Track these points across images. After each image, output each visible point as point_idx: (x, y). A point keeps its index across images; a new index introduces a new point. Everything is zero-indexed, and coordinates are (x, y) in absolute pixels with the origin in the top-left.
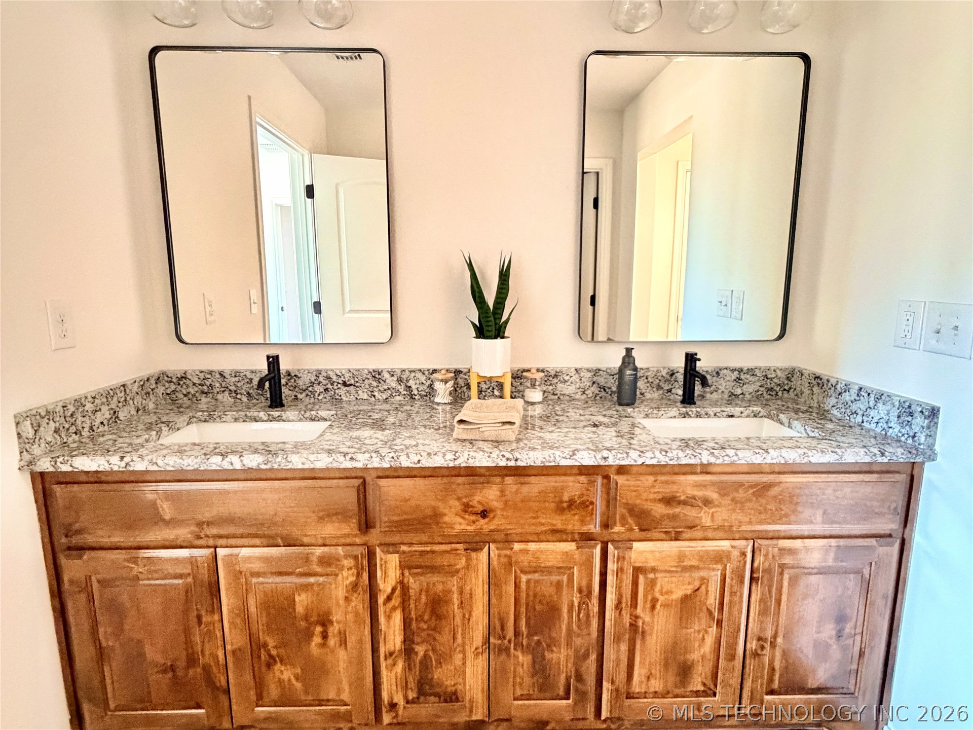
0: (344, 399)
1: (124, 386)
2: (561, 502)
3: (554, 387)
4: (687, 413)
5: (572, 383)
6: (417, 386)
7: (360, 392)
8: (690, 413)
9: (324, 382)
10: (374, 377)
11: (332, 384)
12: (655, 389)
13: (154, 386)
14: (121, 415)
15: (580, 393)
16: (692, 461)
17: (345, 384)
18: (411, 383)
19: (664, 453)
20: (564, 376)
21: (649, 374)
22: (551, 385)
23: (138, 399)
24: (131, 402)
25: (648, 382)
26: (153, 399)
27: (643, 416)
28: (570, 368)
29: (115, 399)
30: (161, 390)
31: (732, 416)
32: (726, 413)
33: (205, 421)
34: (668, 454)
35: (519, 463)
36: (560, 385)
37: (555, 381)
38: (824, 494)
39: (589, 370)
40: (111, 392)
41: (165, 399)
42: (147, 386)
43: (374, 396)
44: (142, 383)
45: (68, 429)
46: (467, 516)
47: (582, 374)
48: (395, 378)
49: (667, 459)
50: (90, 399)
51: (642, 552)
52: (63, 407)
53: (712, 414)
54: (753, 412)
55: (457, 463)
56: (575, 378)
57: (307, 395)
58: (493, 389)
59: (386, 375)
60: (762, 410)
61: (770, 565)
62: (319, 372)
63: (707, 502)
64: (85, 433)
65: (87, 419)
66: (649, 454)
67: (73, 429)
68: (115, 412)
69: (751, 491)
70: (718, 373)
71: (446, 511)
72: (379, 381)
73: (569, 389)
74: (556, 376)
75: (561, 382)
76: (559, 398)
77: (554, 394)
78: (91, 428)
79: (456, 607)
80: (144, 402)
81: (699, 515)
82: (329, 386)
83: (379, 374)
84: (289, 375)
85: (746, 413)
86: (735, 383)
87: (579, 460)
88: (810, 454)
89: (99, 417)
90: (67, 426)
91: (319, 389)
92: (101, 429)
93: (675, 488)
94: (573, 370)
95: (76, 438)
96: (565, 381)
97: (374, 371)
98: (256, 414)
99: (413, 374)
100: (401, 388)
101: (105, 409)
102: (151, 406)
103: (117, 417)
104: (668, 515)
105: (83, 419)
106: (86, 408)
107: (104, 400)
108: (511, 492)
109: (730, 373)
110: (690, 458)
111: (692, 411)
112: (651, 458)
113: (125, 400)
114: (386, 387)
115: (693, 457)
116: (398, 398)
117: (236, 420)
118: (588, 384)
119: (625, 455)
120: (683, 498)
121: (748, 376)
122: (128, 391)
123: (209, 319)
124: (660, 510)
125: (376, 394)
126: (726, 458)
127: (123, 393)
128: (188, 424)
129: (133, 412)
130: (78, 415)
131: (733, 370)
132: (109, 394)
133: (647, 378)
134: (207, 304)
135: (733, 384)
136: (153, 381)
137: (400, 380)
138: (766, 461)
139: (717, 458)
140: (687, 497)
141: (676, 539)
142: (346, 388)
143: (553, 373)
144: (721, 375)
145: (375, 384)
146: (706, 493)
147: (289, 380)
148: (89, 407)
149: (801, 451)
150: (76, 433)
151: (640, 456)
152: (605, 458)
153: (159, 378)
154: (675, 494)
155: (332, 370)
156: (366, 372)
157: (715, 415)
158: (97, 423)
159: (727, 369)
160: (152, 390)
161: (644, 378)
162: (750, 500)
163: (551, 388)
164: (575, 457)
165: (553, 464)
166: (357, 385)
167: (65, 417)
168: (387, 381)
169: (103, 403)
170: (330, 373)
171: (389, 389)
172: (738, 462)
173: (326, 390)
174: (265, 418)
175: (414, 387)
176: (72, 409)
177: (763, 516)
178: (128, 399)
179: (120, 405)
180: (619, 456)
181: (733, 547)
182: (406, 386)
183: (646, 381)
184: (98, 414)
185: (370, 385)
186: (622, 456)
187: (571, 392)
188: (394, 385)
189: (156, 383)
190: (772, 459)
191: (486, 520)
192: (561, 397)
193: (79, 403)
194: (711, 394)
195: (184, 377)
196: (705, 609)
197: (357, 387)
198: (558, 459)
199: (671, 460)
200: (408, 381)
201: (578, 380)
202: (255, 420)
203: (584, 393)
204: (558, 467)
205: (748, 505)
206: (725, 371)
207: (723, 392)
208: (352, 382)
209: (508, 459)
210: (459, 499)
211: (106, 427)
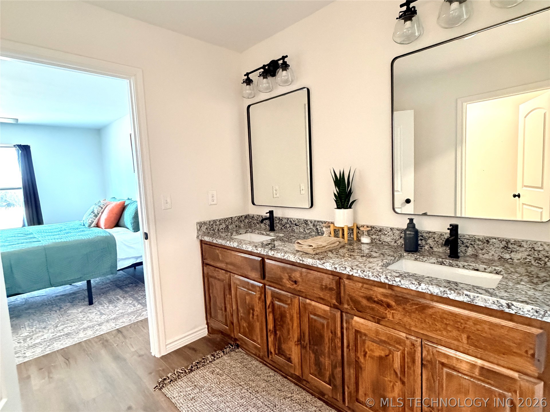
0: (296, 231)
1: (231, 218)
2: (322, 285)
3: (379, 237)
4: (443, 262)
5: (389, 236)
6: (320, 229)
7: (301, 229)
8: (445, 262)
9: (290, 223)
10: (305, 223)
11: (292, 224)
12: (440, 246)
13: (244, 219)
14: (230, 227)
15: (393, 242)
16: (376, 279)
17: (296, 225)
18: (318, 227)
19: (362, 272)
20: (385, 231)
21: (435, 236)
22: (378, 235)
23: (237, 222)
24: (234, 223)
25: (435, 241)
26: (243, 223)
27: (414, 259)
28: (388, 227)
29: (228, 221)
30: (247, 221)
31: (477, 270)
32: (472, 267)
33: (251, 233)
34: (364, 273)
35: (304, 263)
36: (383, 236)
37: (380, 233)
38: (466, 324)
39: (398, 230)
40: (226, 219)
41: (248, 224)
42: (240, 219)
43: (305, 231)
44: (239, 217)
45: (210, 229)
46: (290, 282)
47: (394, 231)
48: (312, 224)
49: (363, 275)
50: (218, 221)
51: (358, 322)
52: (209, 222)
53: (461, 266)
54: (495, 270)
55: (285, 257)
56: (390, 233)
57: (285, 228)
58: (351, 234)
59: (309, 223)
60: (503, 270)
61: (431, 359)
62: (288, 219)
63: (389, 306)
64: (216, 231)
65: (217, 227)
66: (355, 271)
67: (212, 229)
68: (227, 226)
69: (414, 307)
70: (488, 242)
71: (284, 277)
72: (307, 224)
73: (388, 239)
74: (380, 231)
75: (383, 235)
76: (382, 243)
77: (379, 241)
78: (218, 230)
79: (289, 320)
80: (239, 224)
81: (385, 312)
82: (291, 225)
83: (307, 222)
84: (279, 219)
85: (489, 270)
86: (504, 250)
87: (325, 266)
88: (448, 292)
89: (221, 227)
90: (210, 228)
91: (288, 226)
92: (222, 230)
93: (372, 292)
94: (389, 229)
95: (213, 232)
96: (385, 235)
97: (305, 220)
98: (263, 232)
99: (319, 223)
100: (314, 229)
101: (223, 224)
102: (242, 225)
103: (228, 227)
104: (369, 307)
105: (216, 226)
106: (217, 223)
107: (224, 222)
108: (304, 275)
109: (499, 242)
110: (375, 277)
111: (446, 261)
112: (356, 273)
113: (232, 223)
114: (309, 228)
115: (376, 277)
116: (313, 233)
117: (258, 233)
118: (398, 237)
119: (344, 269)
120: (376, 299)
121: (515, 246)
122: (233, 219)
123: (275, 196)
124: (364, 302)
125: (306, 230)
126: (394, 282)
127: (231, 220)
128: (245, 233)
129: (234, 227)
130: (214, 225)
131: (501, 241)
132: (225, 220)
133: (434, 238)
134: (274, 190)
135: (502, 250)
136: (243, 217)
137: (314, 225)
138: (418, 290)
139: (389, 281)
140: (378, 300)
141: (378, 323)
142: (296, 226)
143: (379, 229)
144: (491, 243)
145: (305, 226)
146: (388, 300)
147: (279, 221)
148: (218, 223)
149: (442, 289)
150: (213, 230)
151: (351, 270)
152: (336, 268)
153: (246, 216)
154: (372, 296)
155: (292, 219)
156: (302, 220)
157: (464, 267)
158: (221, 228)
159: (495, 239)
160: (243, 220)
161: (432, 238)
162: (414, 313)
163: (378, 237)
164: (324, 265)
165: (315, 266)
166: (300, 225)
167: (210, 225)
168: (310, 225)
169: (223, 223)
170: (291, 220)
171: (310, 229)
172: (401, 286)
173: (290, 226)
174: (265, 234)
175: (319, 229)
176: (212, 223)
177: (423, 325)
178: (233, 222)
179: (229, 224)
180: (342, 268)
181: (407, 338)
182: (316, 228)
183: (433, 240)
184: (221, 226)
185: (304, 226)
186: (343, 269)
187: (389, 241)
188: (312, 227)
189: (245, 218)
190: (422, 290)
191: (296, 285)
192: (384, 243)
193: (215, 221)
194: (483, 255)
195: (253, 217)
196: (392, 369)
197: (300, 226)
198: (317, 264)
199: (365, 276)
200: (317, 226)
201: (392, 234)
202: (263, 234)
203: (396, 242)
204: (317, 268)
205: (413, 315)
206: (494, 240)
207: (493, 255)
208: (298, 224)
209: (300, 260)
210: (288, 273)
211: (224, 230)
